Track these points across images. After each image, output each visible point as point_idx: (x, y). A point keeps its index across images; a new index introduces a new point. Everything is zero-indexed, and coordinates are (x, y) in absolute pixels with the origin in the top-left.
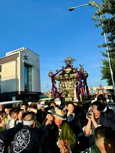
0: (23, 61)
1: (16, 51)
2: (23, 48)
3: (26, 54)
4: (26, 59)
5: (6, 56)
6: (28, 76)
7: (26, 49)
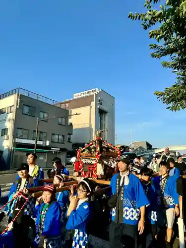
0: (98, 107)
1: (88, 93)
2: (97, 89)
3: (101, 98)
4: (101, 104)
5: (75, 98)
6: (101, 124)
7: (101, 90)
